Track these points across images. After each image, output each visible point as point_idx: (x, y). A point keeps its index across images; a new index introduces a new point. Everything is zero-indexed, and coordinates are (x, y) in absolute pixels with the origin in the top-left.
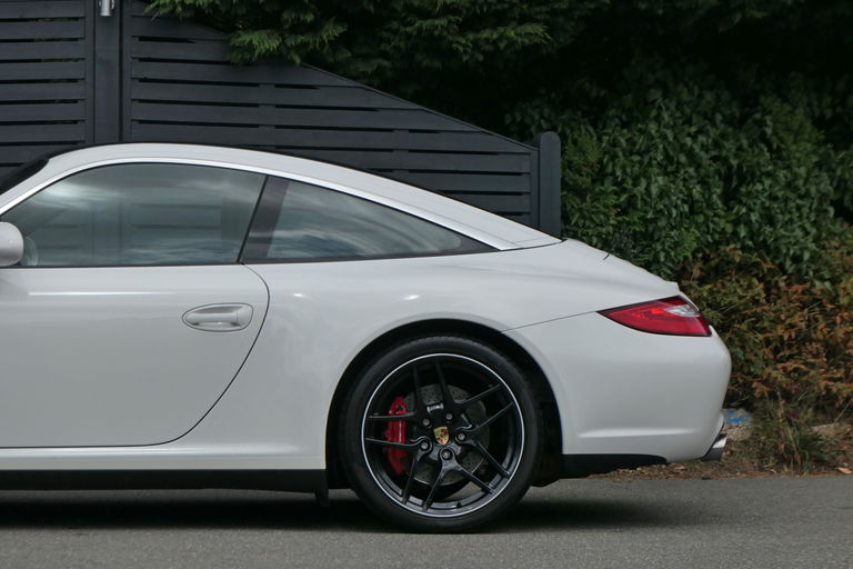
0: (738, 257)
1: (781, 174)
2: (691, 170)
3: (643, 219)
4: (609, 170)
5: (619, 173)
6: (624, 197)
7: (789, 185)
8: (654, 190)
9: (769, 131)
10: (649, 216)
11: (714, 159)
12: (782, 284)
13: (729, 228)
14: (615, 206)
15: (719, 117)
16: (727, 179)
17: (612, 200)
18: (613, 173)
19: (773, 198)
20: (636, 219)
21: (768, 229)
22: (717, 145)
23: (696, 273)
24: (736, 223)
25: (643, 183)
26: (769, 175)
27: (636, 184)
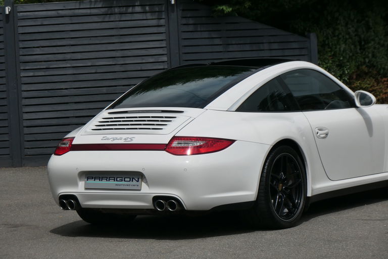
0: (366, 70)
1: (376, 39)
2: (350, 40)
3: (338, 60)
4: (327, 42)
5: (331, 44)
6: (333, 53)
7: (379, 43)
8: (342, 49)
9: (371, 24)
10: (341, 59)
11: (355, 36)
12: (379, 78)
13: (363, 60)
14: (330, 56)
15: (356, 20)
16: (360, 42)
17: (329, 54)
18: (328, 44)
19: (375, 48)
20: (337, 60)
21: (374, 59)
22: (356, 31)
23: (355, 77)
24: (364, 58)
25: (338, 47)
26: (373, 40)
27: (336, 48)
